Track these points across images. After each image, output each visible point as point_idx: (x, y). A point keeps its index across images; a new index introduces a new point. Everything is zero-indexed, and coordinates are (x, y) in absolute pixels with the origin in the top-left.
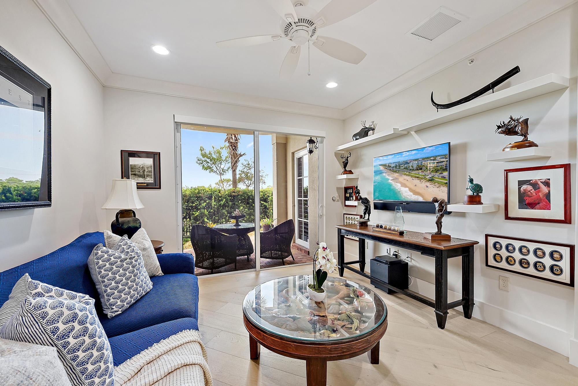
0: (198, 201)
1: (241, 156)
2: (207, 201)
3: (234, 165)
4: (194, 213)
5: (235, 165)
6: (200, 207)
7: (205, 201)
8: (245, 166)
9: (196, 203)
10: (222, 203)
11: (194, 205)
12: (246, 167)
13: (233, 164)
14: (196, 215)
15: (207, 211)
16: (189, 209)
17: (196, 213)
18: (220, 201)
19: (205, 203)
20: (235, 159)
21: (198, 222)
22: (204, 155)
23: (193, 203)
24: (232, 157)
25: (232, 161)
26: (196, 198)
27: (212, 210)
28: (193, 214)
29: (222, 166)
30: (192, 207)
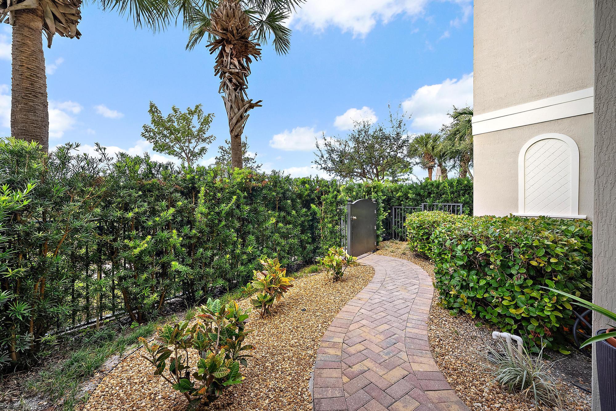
0: (145, 202)
1: (252, 106)
2: (180, 203)
3: (236, 124)
4: (131, 244)
5: (239, 124)
6: (154, 222)
7: (172, 204)
8: (225, 152)
9: (136, 210)
10: (225, 207)
11: (130, 215)
12: (227, 153)
13: (234, 120)
14: (137, 251)
15: (179, 236)
16: (113, 230)
17: (138, 242)
18: (219, 202)
19: (172, 210)
20: (239, 110)
21: (145, 276)
22: (158, 121)
23: (126, 208)
24: (233, 106)
25: (232, 115)
26: (140, 193)
27: (194, 231)
28: (126, 248)
29: (191, 146)
30: (121, 220)
